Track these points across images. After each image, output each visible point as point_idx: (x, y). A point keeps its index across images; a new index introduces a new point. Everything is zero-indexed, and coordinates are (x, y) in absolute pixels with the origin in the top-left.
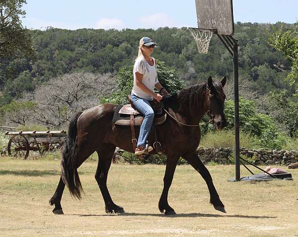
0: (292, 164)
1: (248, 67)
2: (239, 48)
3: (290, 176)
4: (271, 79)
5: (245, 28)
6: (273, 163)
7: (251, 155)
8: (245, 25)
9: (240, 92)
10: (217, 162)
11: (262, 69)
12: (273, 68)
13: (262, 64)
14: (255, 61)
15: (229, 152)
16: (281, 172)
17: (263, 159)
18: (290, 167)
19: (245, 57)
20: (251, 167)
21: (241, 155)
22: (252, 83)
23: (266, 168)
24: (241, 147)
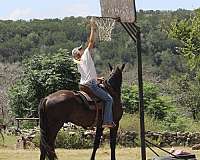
0: (195, 146)
1: (151, 53)
2: (142, 35)
3: (194, 157)
4: (174, 63)
5: (148, 16)
6: (177, 145)
7: (156, 138)
8: (147, 12)
9: (143, 77)
10: (124, 145)
11: (165, 54)
12: (175, 53)
13: (165, 50)
14: (159, 47)
15: (135, 135)
16: (185, 153)
17: (167, 141)
18: (194, 149)
19: (148, 43)
20: (156, 150)
21: (147, 138)
22: (155, 69)
23: (171, 150)
24: (146, 130)
